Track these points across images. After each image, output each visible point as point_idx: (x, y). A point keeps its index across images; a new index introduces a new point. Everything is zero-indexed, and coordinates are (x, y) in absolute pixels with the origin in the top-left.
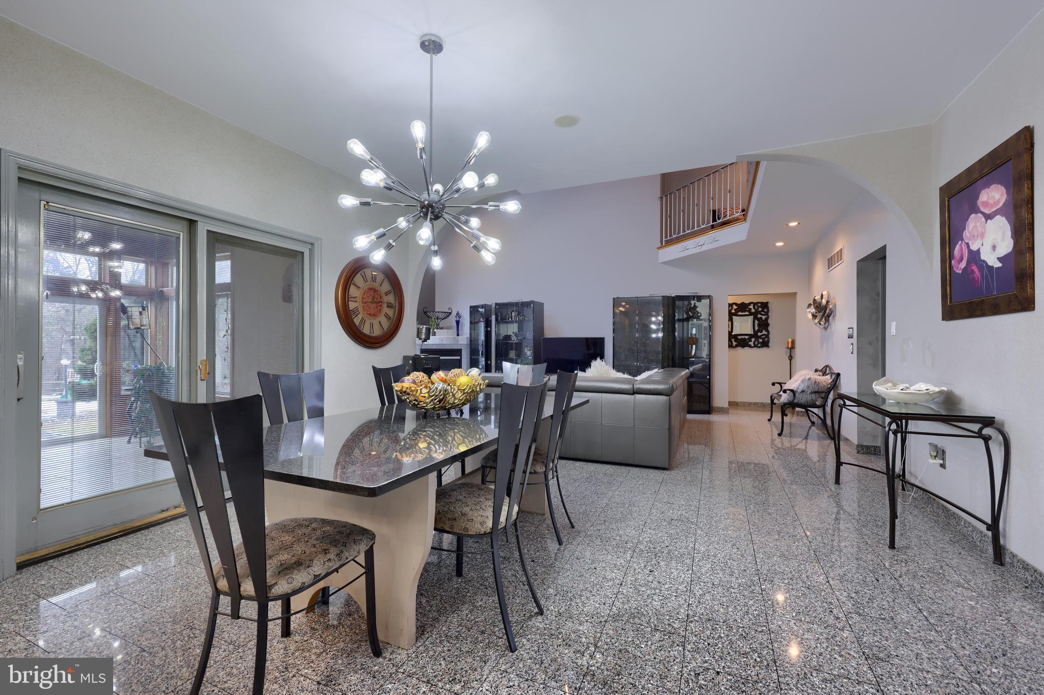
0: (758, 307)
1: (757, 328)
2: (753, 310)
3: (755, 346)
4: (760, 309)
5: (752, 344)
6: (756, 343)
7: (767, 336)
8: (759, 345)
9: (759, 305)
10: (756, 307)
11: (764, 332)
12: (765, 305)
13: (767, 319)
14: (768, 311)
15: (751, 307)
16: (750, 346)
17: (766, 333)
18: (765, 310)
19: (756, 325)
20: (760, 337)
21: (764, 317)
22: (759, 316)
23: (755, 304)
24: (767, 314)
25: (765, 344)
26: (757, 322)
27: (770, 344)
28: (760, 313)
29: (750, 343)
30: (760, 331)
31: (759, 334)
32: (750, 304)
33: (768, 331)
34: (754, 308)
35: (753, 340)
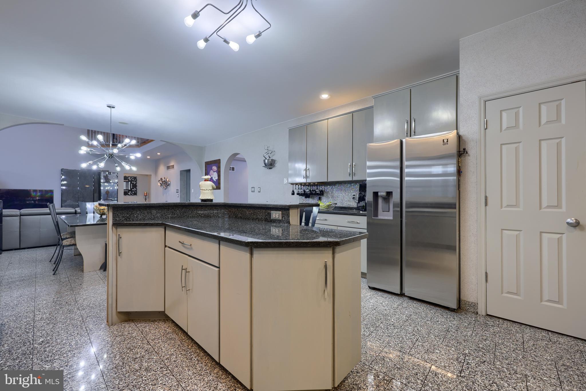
0: (132, 178)
1: (132, 187)
2: (130, 180)
3: (131, 195)
4: (133, 179)
5: (129, 194)
6: (131, 193)
7: (136, 191)
8: (133, 194)
9: (133, 178)
10: (131, 178)
11: (135, 189)
12: (135, 178)
13: (136, 184)
14: (136, 180)
15: (129, 178)
16: (129, 195)
17: (136, 189)
18: (135, 180)
19: (131, 186)
20: (133, 191)
21: (135, 183)
22: (133, 182)
23: (131, 177)
24: (136, 181)
25: (135, 194)
26: (132, 185)
27: (137, 194)
28: (133, 181)
29: (129, 193)
30: (133, 188)
31: (133, 190)
32: (129, 177)
33: (136, 188)
34: (131, 179)
35: (130, 192)
